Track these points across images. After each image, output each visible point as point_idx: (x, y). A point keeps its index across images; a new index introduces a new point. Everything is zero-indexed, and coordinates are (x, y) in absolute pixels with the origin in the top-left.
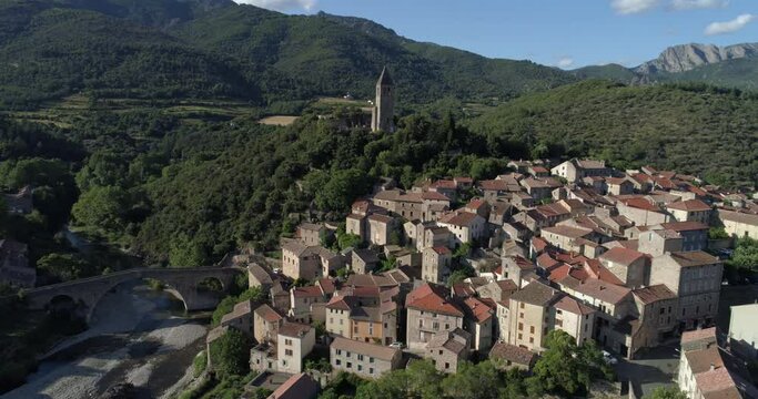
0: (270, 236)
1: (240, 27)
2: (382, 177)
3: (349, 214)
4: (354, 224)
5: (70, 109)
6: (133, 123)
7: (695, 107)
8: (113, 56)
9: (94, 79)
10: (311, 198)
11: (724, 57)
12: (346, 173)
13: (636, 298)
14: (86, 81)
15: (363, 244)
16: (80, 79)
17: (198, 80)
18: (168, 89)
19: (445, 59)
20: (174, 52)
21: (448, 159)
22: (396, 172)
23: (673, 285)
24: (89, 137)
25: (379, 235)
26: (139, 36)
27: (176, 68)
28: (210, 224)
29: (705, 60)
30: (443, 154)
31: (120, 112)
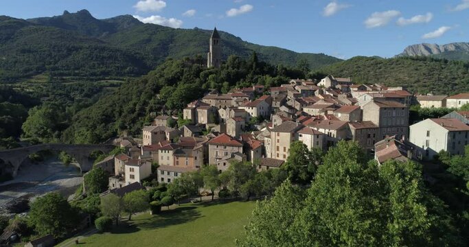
0: (137, 126)
1: (145, 36)
2: (209, 89)
3: (186, 107)
4: (187, 113)
5: (35, 82)
6: (74, 90)
7: (419, 68)
8: (65, 51)
9: (52, 66)
10: (164, 103)
11: (442, 50)
12: (186, 85)
13: (351, 126)
14: (47, 66)
15: (193, 124)
16: (44, 65)
17: (117, 65)
18: (98, 71)
19: (272, 54)
20: (103, 49)
21: (252, 78)
22: (219, 86)
23: (376, 121)
24: (45, 96)
25: (203, 118)
26: (81, 40)
27: (103, 58)
28: (103, 124)
29: (431, 53)
30: (250, 76)
31: (67, 84)
